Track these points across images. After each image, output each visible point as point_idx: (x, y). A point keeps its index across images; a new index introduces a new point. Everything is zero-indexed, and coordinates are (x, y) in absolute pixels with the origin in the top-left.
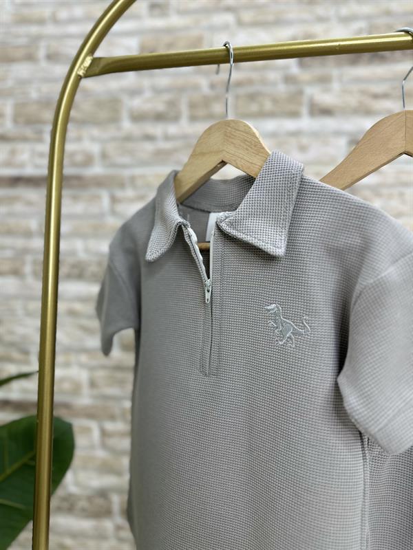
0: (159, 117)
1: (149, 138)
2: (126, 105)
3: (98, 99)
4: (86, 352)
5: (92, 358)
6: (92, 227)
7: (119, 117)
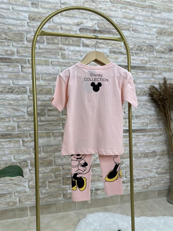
2: (26, 36)
3: (15, 33)
4: (16, 117)
5: (18, 119)
6: (16, 76)
7: (23, 40)
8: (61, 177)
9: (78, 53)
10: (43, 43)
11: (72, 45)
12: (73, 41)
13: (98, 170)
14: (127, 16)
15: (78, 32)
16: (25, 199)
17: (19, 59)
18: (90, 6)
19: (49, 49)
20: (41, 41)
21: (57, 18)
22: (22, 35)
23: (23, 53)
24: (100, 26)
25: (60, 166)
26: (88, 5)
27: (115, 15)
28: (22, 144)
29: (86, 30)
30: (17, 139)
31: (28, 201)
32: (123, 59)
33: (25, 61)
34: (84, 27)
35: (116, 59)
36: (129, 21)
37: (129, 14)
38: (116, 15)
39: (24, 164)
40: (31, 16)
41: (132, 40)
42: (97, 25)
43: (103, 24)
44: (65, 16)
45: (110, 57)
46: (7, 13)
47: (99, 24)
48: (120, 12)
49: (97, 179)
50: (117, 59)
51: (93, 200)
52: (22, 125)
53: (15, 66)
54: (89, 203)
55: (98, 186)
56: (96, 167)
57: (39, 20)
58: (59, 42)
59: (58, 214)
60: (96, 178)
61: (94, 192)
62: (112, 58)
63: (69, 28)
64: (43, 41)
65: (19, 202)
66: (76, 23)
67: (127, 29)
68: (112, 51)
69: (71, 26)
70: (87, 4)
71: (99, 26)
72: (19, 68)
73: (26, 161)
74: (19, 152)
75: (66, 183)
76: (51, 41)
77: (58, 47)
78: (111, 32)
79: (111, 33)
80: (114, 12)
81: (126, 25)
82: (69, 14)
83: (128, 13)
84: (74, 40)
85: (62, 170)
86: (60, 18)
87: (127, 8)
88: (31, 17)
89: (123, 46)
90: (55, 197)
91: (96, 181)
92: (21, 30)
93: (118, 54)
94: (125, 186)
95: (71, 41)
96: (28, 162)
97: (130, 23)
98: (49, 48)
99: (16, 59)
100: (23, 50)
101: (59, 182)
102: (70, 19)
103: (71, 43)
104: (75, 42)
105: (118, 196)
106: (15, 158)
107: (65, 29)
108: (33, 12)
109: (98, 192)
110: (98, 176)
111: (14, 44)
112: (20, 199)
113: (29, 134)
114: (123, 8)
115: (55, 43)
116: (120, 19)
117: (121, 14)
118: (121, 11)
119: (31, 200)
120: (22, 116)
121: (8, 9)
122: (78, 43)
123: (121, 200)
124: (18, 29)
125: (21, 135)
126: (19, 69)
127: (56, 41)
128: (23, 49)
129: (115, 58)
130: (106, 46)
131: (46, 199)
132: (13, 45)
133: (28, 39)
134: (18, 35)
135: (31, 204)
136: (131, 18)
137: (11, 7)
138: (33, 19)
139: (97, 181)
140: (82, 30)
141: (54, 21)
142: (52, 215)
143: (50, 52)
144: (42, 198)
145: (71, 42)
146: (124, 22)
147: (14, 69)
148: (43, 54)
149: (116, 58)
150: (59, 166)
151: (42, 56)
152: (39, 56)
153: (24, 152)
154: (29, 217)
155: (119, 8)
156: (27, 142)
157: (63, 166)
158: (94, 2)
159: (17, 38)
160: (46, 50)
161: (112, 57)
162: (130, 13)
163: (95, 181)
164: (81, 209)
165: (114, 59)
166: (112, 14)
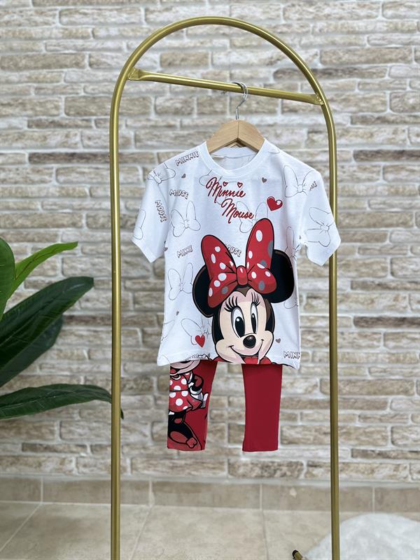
0: (177, 112)
1: (170, 127)
2: (153, 102)
3: (133, 98)
4: (130, 279)
5: (134, 283)
6: (131, 191)
7: (147, 111)
8: (224, 422)
9: (270, 129)
10: (190, 114)
11: (256, 112)
12: (258, 103)
13: (316, 416)
14: (400, 26)
15: (272, 81)
16: (143, 462)
17: (138, 153)
18: (301, 14)
19: (202, 126)
20: (186, 109)
21: (223, 53)
22: (146, 102)
23: (148, 140)
24: (328, 59)
25: (222, 397)
26: (296, 12)
27: (366, 27)
28: (140, 339)
29: (289, 73)
30: (132, 328)
31: (151, 469)
32: (388, 134)
33: (151, 157)
34: (285, 67)
35: (368, 138)
36: (405, 37)
37: (406, 20)
38: (368, 27)
39: (143, 384)
40: (165, 57)
41: (413, 86)
42: (318, 57)
43: (334, 53)
44: (242, 47)
45: (351, 134)
46: (117, 57)
47: (324, 55)
48: (380, 17)
49: (314, 440)
50: (372, 135)
51: (303, 489)
52: (142, 297)
53: (130, 168)
54: (292, 496)
55: (315, 457)
56: (311, 408)
57: (183, 63)
58: (226, 108)
59: (215, 509)
60: (311, 435)
61: (305, 471)
62: (356, 136)
63: (248, 75)
64: (189, 109)
65: (132, 469)
66: (265, 60)
67: (401, 58)
68: (357, 118)
69: (253, 69)
70: (294, 11)
71: (323, 59)
72: (137, 173)
73: (148, 377)
74: (134, 356)
75: (236, 438)
76: (208, 108)
77: (224, 119)
78: (356, 71)
79: (357, 73)
80: (365, 20)
81: (397, 48)
82: (251, 41)
83: (405, 17)
84: (261, 101)
85: (227, 406)
86: (230, 52)
87: (401, 5)
88: (166, 60)
89: (388, 103)
90: (209, 468)
91: (310, 444)
92: (144, 90)
93: (373, 123)
94: (390, 466)
95: (254, 102)
96: (153, 380)
97: (408, 41)
98: (202, 124)
99: (132, 154)
100: (146, 134)
101: (219, 434)
102: (252, 52)
103: (254, 109)
104: (263, 104)
105: (372, 491)
106: (126, 368)
107: (240, 77)
108: (170, 48)
109: (316, 471)
110: (316, 431)
111: (129, 123)
112: (134, 461)
113: (155, 318)
114: (389, 5)
115: (216, 113)
116: (381, 35)
117: (382, 21)
118: (383, 16)
119: (155, 467)
120: (143, 277)
121: (119, 50)
122: (271, 107)
123: (380, 501)
124: (137, 88)
125: (140, 320)
126: (138, 175)
127: (219, 107)
128: (147, 131)
129: (365, 134)
130: (341, 106)
131: (188, 471)
132: (127, 126)
133: (158, 108)
134: (137, 103)
135: (156, 478)
136: (411, 28)
137: (124, 45)
138: (170, 64)
139: (314, 443)
140: (280, 75)
141: (216, 61)
142: (202, 509)
143: (205, 133)
144: (181, 467)
145: (254, 106)
146: (391, 42)
147: (128, 176)
148: (190, 138)
149: (369, 135)
150: (221, 395)
151: (186, 143)
152: (181, 144)
153: (144, 357)
154: (151, 506)
155: (379, 8)
156: (151, 335)
157: (229, 397)
158: (311, 4)
159: (136, 108)
160: (196, 130)
161: (357, 132)
162: (408, 18)
163: (309, 442)
164: (272, 506)
165: (362, 137)
166: (358, 27)
